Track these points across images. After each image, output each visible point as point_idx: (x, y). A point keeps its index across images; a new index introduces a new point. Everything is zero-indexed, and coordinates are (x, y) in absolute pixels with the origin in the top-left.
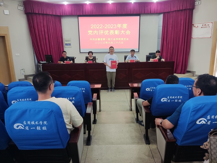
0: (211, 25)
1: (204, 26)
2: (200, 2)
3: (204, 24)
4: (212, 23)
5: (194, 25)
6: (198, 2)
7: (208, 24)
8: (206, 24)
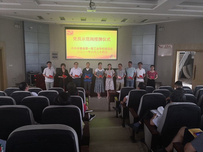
0: (171, 46)
1: (167, 47)
2: (163, 29)
3: (167, 45)
4: (172, 45)
5: (159, 46)
6: (162, 29)
7: (169, 45)
8: (168, 45)
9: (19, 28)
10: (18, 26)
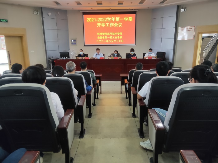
2: (185, 9)
4: (194, 27)
8: (190, 28)
9: (38, 14)
10: (37, 12)
